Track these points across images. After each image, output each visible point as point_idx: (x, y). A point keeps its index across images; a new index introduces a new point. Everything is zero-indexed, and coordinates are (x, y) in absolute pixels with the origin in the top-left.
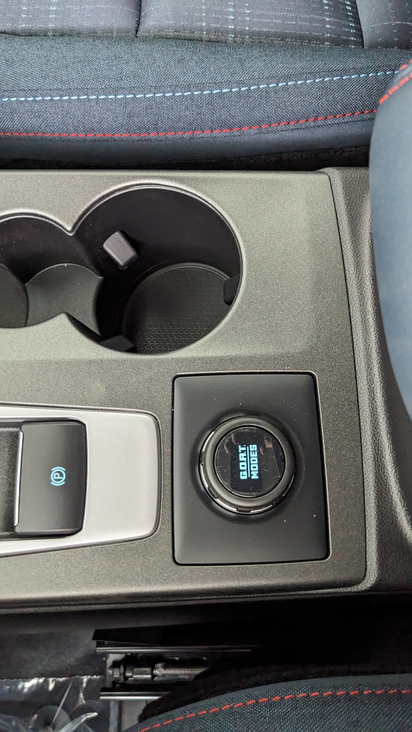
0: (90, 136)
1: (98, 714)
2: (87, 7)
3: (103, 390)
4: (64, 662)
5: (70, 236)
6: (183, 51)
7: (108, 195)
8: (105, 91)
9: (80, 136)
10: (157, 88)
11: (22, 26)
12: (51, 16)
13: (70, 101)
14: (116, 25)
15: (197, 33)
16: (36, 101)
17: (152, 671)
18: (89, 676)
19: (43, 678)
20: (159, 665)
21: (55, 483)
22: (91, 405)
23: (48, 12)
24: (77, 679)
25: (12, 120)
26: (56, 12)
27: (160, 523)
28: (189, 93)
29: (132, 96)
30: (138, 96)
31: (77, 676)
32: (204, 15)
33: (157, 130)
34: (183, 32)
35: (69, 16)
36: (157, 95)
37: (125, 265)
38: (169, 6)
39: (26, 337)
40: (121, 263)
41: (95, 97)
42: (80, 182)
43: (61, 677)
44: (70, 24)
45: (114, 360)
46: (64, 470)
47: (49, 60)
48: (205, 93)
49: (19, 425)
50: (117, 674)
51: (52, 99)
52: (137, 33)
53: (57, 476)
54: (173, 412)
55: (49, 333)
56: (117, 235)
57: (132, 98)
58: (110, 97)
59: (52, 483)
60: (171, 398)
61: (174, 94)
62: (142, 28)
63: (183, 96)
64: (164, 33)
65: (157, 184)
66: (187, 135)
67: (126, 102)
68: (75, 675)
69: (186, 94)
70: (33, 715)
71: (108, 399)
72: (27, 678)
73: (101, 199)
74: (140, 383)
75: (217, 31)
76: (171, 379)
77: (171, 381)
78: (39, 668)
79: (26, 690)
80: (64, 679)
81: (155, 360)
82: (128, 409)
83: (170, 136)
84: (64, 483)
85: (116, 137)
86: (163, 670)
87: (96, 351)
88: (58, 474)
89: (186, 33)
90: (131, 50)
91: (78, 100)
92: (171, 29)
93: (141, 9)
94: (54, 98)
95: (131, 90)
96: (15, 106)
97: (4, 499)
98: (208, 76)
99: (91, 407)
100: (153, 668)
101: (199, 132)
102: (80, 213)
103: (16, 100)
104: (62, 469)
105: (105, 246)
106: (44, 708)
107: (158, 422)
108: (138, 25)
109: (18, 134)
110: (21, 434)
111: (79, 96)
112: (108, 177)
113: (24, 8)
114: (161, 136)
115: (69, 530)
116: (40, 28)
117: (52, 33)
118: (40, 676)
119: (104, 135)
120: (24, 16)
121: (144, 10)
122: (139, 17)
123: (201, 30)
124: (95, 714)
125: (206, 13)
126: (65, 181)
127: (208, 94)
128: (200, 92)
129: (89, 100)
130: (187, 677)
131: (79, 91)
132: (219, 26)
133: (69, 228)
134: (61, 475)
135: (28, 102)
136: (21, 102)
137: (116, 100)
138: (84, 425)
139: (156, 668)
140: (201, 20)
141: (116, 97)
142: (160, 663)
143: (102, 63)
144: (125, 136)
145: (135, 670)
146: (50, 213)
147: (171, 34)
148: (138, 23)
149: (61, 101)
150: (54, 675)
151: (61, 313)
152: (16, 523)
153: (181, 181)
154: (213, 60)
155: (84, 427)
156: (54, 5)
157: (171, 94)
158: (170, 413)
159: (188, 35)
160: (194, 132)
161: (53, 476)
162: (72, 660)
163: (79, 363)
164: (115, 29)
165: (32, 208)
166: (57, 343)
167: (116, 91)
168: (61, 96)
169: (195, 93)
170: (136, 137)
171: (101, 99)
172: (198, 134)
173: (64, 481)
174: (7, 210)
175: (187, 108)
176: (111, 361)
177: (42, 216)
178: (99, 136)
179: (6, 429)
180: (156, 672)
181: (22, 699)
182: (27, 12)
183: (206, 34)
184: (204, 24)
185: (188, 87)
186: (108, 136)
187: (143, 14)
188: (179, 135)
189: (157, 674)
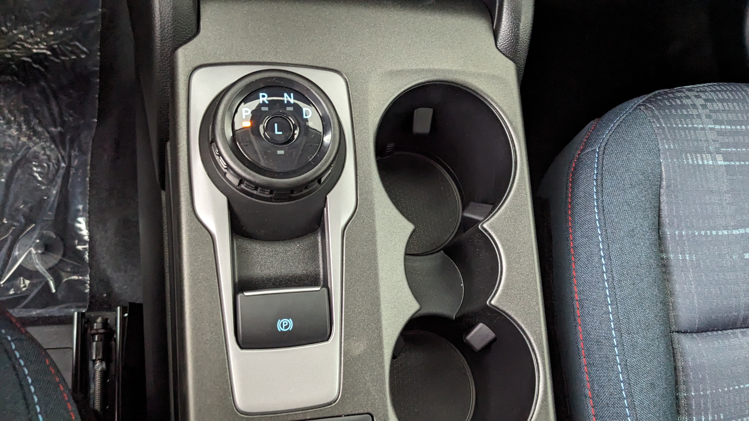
0: (576, 304)
1: (54, 293)
2: (693, 286)
3: (358, 352)
4: (103, 258)
5: (486, 303)
6: (662, 386)
7: (525, 334)
8: (617, 320)
9: (576, 295)
10: (625, 366)
11: (668, 231)
12: (680, 256)
13: (604, 288)
14: (680, 314)
15: (684, 388)
16: (601, 259)
17: (99, 360)
18: (89, 282)
19: (88, 240)
20: (104, 365)
21: (279, 323)
22: (344, 344)
23: (683, 253)
24: (87, 271)
25: (583, 236)
26: (684, 260)
27: (247, 416)
28: (625, 396)
29: (616, 344)
30: (616, 349)
31: (89, 270)
32: (702, 393)
33: (589, 365)
34: (683, 374)
35: (682, 271)
36: (619, 366)
37: (467, 341)
38: (705, 360)
39: (398, 280)
40: (469, 337)
41: (610, 311)
42: (534, 310)
43: (89, 256)
44: (675, 273)
45: (383, 359)
46: (290, 329)
47: (638, 267)
48: (627, 410)
49: (326, 285)
50: (97, 325)
51: (604, 272)
52: (676, 332)
53: (285, 324)
54: (341, 416)
55: (403, 299)
56: (492, 335)
57: (614, 344)
58: (612, 324)
59: (279, 320)
60: (354, 413)
61: (622, 382)
62: (682, 336)
63: (622, 390)
64: (679, 357)
65: (539, 377)
66: (588, 392)
67: (610, 339)
68: (91, 269)
69: (623, 392)
70: (56, 233)
71: (351, 358)
72: (89, 225)
73: (521, 328)
74: (365, 384)
75: (689, 405)
76: (370, 411)
77: (368, 411)
78: (98, 237)
79: (78, 225)
80: (88, 258)
81: (385, 395)
82: (342, 376)
83: (586, 376)
84: (280, 330)
85: (579, 328)
86: (100, 369)
87: (390, 342)
88: (287, 324)
89: (683, 377)
90: (657, 338)
91: (606, 296)
92: (684, 364)
93: (699, 332)
94: (605, 275)
95: (621, 343)
96: (595, 240)
97: (265, 275)
98: (642, 412)
99: (343, 344)
100: (101, 360)
101: (592, 404)
102: (507, 311)
103: (599, 241)
104: (290, 328)
105: (481, 325)
106: (61, 244)
107: (332, 404)
108: (684, 333)
109: (571, 239)
110: (318, 289)
111: (610, 296)
112: (540, 333)
113: (684, 233)
114: (585, 369)
115: (241, 339)
116: (668, 247)
117: (666, 258)
118: (90, 237)
119: (579, 317)
120: (677, 233)
121: (699, 336)
122: (692, 332)
123: (687, 391)
124: (54, 291)
125: (704, 395)
126: (533, 297)
127: (627, 414)
128: (627, 405)
129: (607, 306)
130: (92, 391)
131: (614, 295)
132: (694, 407)
133: (493, 302)
134: (286, 327)
135: (599, 251)
136: (599, 245)
137: (610, 329)
138: (328, 340)
139: (101, 362)
140: (696, 391)
141: (612, 329)
142: (106, 365)
143: (642, 315)
144: (580, 336)
145: (101, 343)
146: (504, 286)
147: (679, 364)
148: (685, 332)
149: (604, 281)
150: (91, 250)
151: (420, 304)
152: (246, 294)
153: (545, 399)
154: (658, 415)
155: (326, 339)
156: (690, 257)
157: (622, 380)
158: (340, 414)
159: (681, 378)
160: (591, 399)
161: (285, 321)
162: (105, 266)
163: (379, 329)
164: (677, 313)
165: (507, 271)
166: (395, 308)
167: (619, 330)
168: (608, 281)
169: (625, 401)
170: (581, 345)
171: (609, 316)
172: (590, 403)
173: (281, 330)
174: (503, 250)
175: (611, 394)
176: (382, 356)
177: (501, 279)
178: (578, 312)
179: (321, 270)
180: (98, 364)
181: (69, 221)
182: (681, 235)
183: (684, 396)
184: (693, 394)
185: (630, 395)
186: (579, 320)
187: (695, 335)
188: (588, 385)
189: (96, 364)
